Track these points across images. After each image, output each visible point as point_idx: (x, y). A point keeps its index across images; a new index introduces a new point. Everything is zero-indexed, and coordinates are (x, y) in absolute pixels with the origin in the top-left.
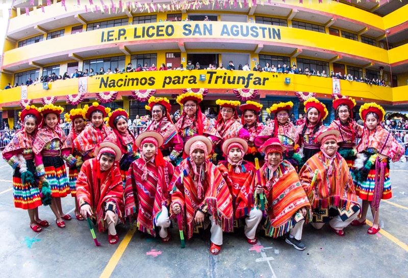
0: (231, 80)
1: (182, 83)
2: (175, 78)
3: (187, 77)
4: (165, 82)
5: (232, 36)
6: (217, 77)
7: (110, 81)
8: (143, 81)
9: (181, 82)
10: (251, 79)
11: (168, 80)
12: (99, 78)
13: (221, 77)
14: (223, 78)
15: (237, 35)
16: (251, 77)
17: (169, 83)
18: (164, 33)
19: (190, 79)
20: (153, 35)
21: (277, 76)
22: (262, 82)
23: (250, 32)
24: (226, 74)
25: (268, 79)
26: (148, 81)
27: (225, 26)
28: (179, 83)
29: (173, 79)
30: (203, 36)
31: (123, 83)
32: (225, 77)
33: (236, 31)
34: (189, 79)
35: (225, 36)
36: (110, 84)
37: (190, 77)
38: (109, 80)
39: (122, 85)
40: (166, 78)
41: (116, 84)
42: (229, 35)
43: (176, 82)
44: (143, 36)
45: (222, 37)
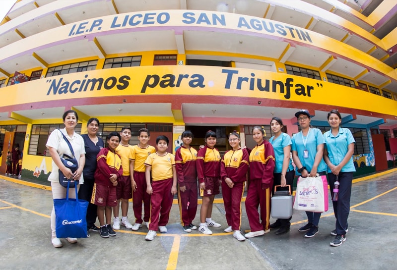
0: (264, 85)
1: (178, 85)
2: (164, 77)
3: (187, 76)
4: (146, 84)
5: (253, 30)
6: (241, 80)
7: (62, 85)
8: (110, 83)
9: (175, 83)
10: (292, 85)
11: (152, 81)
12: (50, 81)
13: (246, 79)
14: (249, 80)
15: (260, 29)
16: (291, 83)
17: (153, 86)
18: (155, 20)
19: (192, 79)
20: (138, 22)
21: (321, 85)
22: (306, 92)
23: (276, 29)
24: (253, 75)
25: (312, 88)
26: (118, 83)
27: (241, 19)
28: (172, 85)
29: (161, 79)
30: (212, 26)
31: (79, 86)
32: (253, 80)
33: (257, 25)
34: (190, 79)
35: (244, 28)
36: (62, 88)
37: (193, 76)
38: (62, 83)
39: (76, 89)
40: (149, 77)
41: (68, 89)
42: (249, 27)
43: (166, 83)
44: (124, 24)
45: (239, 29)
